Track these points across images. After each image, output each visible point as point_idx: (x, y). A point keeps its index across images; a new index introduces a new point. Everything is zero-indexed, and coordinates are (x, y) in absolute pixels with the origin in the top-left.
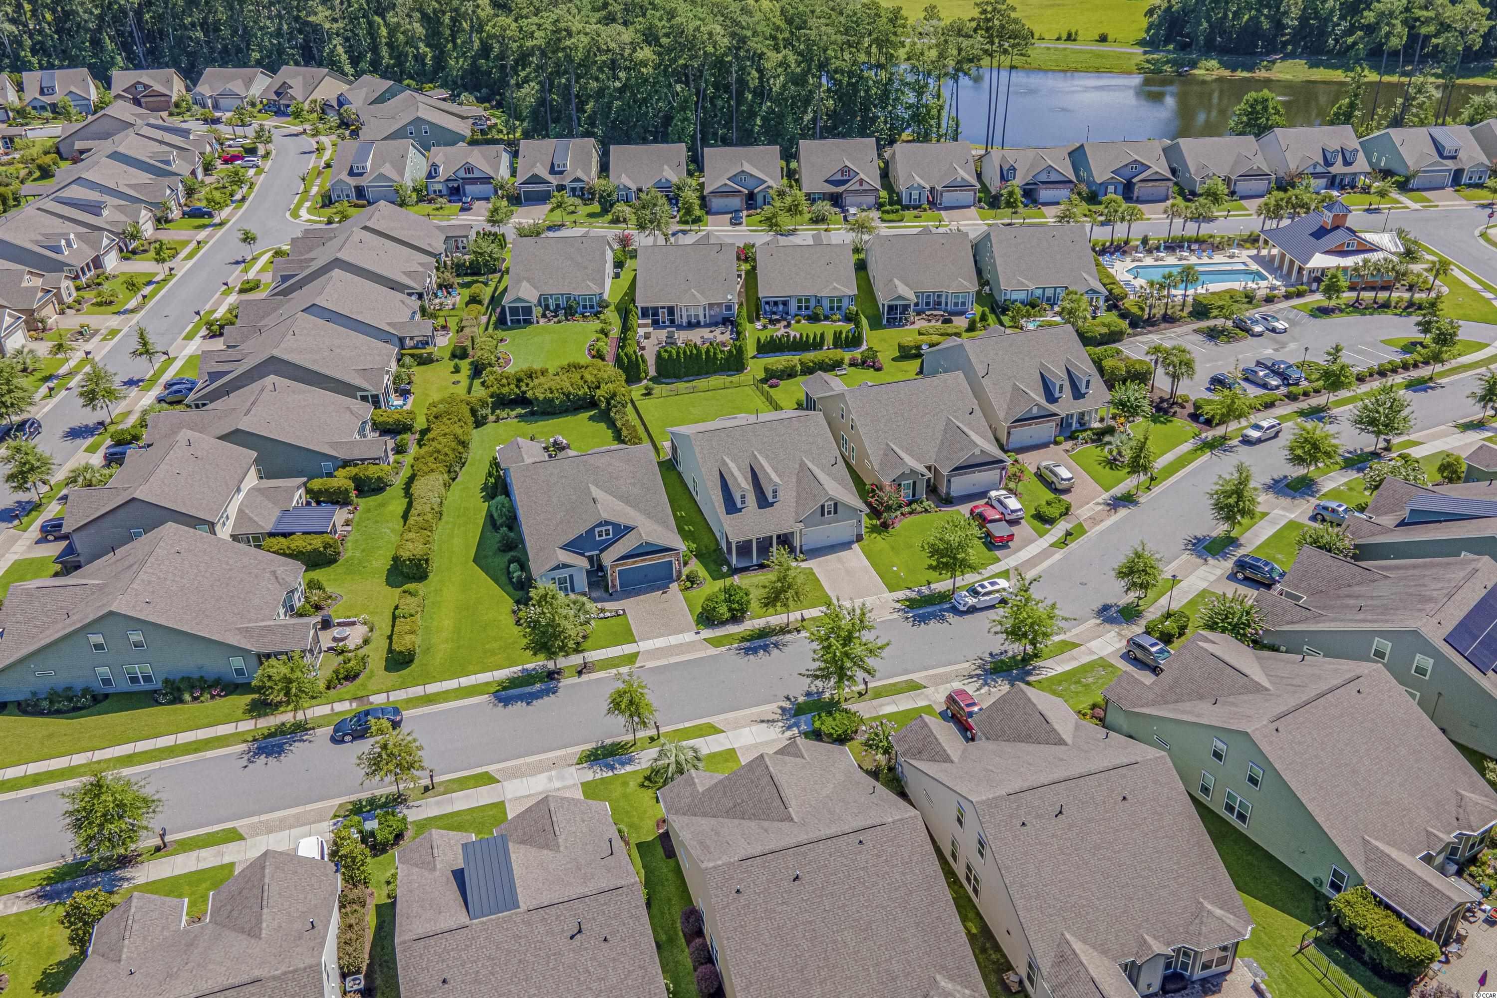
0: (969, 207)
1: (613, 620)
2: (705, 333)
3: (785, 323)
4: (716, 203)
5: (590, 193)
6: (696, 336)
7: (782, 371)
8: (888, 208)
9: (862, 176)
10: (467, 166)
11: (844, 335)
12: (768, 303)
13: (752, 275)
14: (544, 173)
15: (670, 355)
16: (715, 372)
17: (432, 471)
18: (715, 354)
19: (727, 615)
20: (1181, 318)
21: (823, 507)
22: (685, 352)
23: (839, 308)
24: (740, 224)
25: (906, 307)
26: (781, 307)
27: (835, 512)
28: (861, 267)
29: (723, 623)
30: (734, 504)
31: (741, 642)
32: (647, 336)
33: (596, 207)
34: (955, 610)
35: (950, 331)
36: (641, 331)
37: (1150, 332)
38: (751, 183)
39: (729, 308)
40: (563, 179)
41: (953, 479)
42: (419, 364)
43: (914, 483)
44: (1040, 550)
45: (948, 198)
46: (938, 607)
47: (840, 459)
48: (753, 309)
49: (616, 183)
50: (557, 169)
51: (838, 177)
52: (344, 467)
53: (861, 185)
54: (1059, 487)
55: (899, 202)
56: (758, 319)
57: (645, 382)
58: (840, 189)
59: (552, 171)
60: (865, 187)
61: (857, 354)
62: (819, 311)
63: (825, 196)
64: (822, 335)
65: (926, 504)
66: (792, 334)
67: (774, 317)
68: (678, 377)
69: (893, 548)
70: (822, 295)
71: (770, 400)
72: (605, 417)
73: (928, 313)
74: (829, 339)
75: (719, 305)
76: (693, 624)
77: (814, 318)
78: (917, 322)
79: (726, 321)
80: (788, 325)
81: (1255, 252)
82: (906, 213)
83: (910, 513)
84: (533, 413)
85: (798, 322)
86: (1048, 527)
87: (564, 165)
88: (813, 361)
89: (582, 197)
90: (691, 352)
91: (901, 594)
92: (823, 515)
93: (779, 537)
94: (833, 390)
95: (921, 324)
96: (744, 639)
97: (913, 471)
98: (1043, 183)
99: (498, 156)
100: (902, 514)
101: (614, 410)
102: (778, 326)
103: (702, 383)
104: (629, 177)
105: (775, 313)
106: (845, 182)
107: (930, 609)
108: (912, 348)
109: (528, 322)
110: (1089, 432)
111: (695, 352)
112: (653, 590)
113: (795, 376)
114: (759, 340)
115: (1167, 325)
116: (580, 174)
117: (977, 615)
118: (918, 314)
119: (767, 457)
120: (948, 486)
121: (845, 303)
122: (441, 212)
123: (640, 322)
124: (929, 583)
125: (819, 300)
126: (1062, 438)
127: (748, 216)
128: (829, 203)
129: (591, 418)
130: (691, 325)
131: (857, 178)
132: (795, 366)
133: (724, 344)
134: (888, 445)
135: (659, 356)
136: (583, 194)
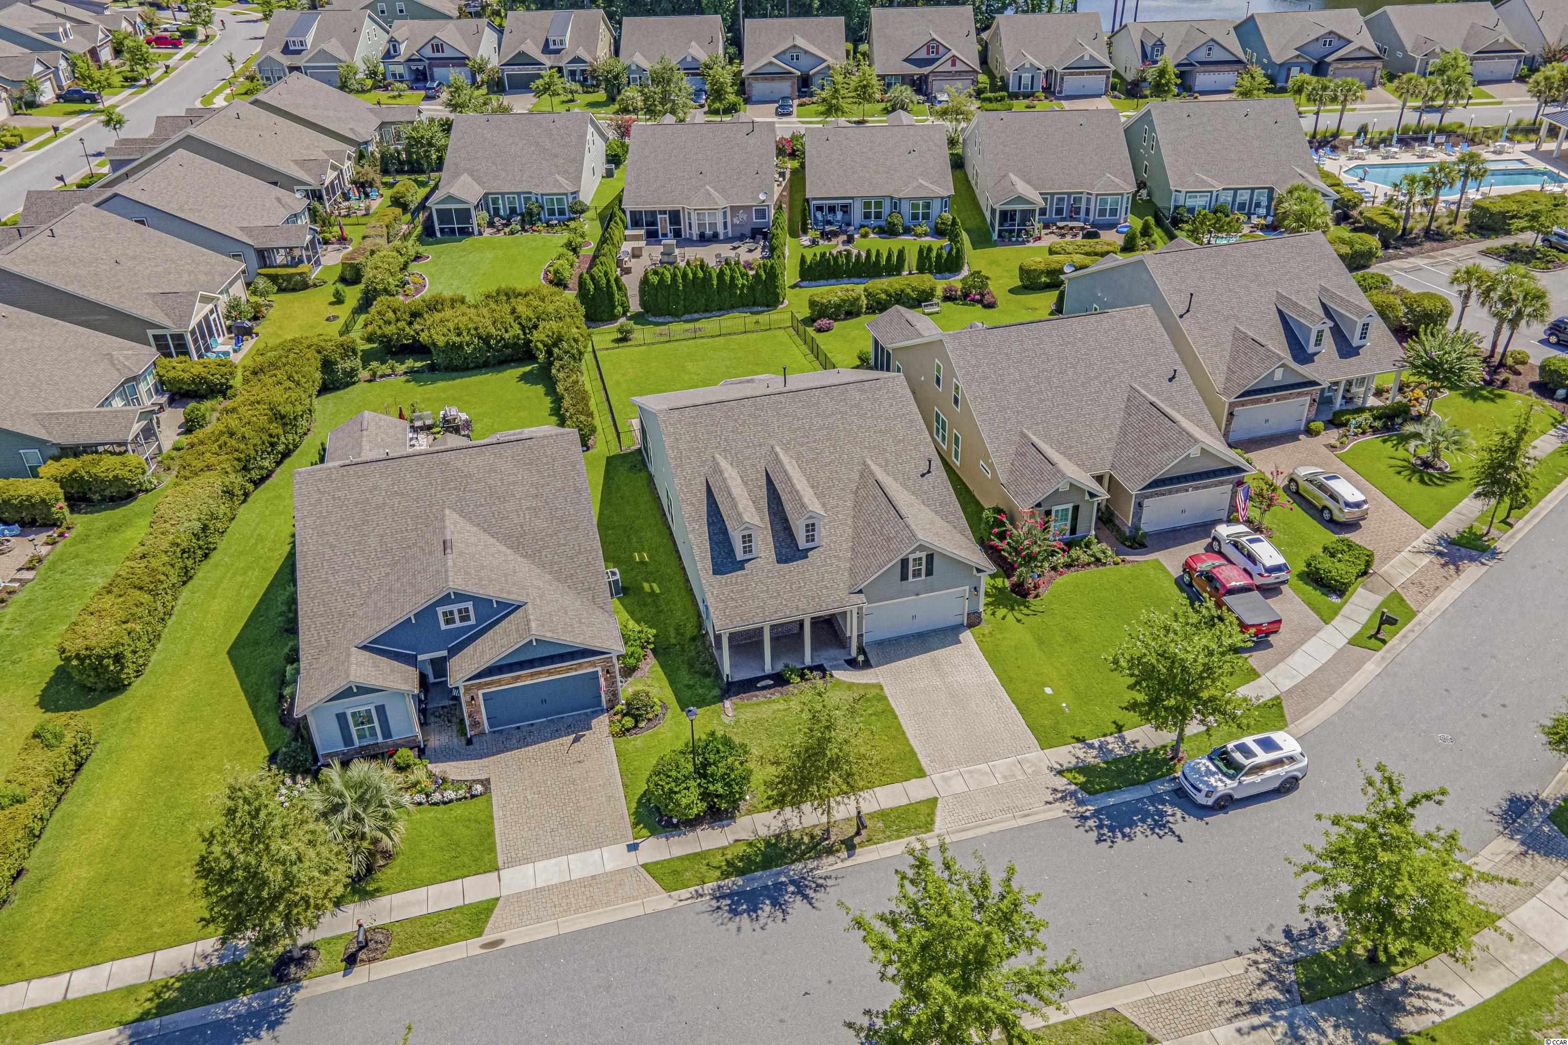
0: (1099, 96)
1: (459, 810)
2: (725, 250)
3: (845, 237)
4: (758, 88)
5: (593, 78)
6: (710, 255)
7: (838, 307)
8: (989, 95)
9: (954, 52)
10: (434, 42)
11: (934, 254)
12: (820, 208)
13: (799, 175)
14: (535, 52)
15: (662, 281)
16: (733, 308)
17: (209, 468)
18: (732, 278)
19: (700, 807)
20: (1454, 234)
21: (904, 563)
22: (685, 275)
23: (926, 217)
24: (789, 114)
25: (1027, 215)
26: (839, 215)
27: (929, 572)
28: (958, 164)
29: (692, 823)
30: (731, 551)
31: (726, 875)
32: (636, 254)
33: (601, 96)
34: (1182, 797)
35: (1099, 249)
36: (627, 246)
37: (1410, 255)
38: (804, 62)
39: (761, 213)
40: (560, 60)
41: (1146, 502)
42: (281, 290)
43: (1076, 509)
44: (1330, 653)
45: (1071, 83)
46: (1146, 791)
47: (937, 462)
48: (799, 218)
49: (627, 63)
50: (552, 47)
51: (923, 54)
52: (57, 459)
53: (954, 64)
54: (1339, 516)
55: (1005, 87)
56: (805, 232)
57: (623, 320)
58: (926, 70)
59: (546, 50)
60: (959, 67)
61: (956, 282)
62: (896, 219)
63: (906, 79)
64: (901, 253)
65: (1096, 548)
66: (855, 252)
67: (828, 228)
68: (676, 315)
69: (1040, 641)
70: (901, 196)
71: (816, 351)
72: (545, 377)
73: (1060, 224)
74: (912, 259)
75: (747, 209)
76: (628, 821)
77: (888, 231)
78: (1044, 238)
79: (758, 233)
80: (850, 240)
81: (1532, 146)
82: (1015, 102)
83: (1068, 566)
84: (433, 368)
85: (865, 236)
86: (1335, 600)
87: (562, 42)
88: (886, 292)
89: (583, 83)
90: (695, 274)
91: (1066, 755)
92: (904, 577)
93: (816, 622)
94: (920, 335)
95: (1049, 240)
96: (731, 869)
97: (1074, 488)
98: (1202, 63)
99: (479, 32)
100: (1054, 568)
101: (557, 364)
102: (834, 241)
103: (710, 325)
104: (645, 56)
105: (829, 223)
106: (930, 62)
107: (1127, 796)
108: (1042, 272)
109: (465, 233)
110: (1367, 415)
111: (700, 274)
112: (556, 734)
113: (858, 314)
114: (803, 259)
115: (1435, 244)
116: (582, 53)
117: (1235, 816)
118: (1046, 226)
119: (799, 458)
120: (1138, 515)
121: (936, 207)
122: (398, 101)
123: (627, 232)
124: (1120, 728)
125: (896, 205)
126: (1319, 425)
127: (800, 105)
128: (909, 89)
129: (524, 378)
130: (704, 240)
131: (949, 55)
132: (858, 299)
133: (748, 265)
134: (1024, 436)
135: (645, 281)
136: (585, 80)
